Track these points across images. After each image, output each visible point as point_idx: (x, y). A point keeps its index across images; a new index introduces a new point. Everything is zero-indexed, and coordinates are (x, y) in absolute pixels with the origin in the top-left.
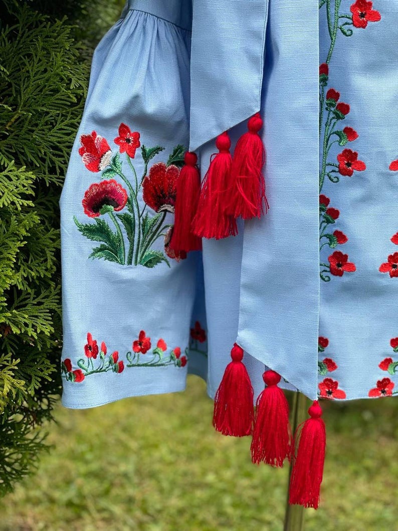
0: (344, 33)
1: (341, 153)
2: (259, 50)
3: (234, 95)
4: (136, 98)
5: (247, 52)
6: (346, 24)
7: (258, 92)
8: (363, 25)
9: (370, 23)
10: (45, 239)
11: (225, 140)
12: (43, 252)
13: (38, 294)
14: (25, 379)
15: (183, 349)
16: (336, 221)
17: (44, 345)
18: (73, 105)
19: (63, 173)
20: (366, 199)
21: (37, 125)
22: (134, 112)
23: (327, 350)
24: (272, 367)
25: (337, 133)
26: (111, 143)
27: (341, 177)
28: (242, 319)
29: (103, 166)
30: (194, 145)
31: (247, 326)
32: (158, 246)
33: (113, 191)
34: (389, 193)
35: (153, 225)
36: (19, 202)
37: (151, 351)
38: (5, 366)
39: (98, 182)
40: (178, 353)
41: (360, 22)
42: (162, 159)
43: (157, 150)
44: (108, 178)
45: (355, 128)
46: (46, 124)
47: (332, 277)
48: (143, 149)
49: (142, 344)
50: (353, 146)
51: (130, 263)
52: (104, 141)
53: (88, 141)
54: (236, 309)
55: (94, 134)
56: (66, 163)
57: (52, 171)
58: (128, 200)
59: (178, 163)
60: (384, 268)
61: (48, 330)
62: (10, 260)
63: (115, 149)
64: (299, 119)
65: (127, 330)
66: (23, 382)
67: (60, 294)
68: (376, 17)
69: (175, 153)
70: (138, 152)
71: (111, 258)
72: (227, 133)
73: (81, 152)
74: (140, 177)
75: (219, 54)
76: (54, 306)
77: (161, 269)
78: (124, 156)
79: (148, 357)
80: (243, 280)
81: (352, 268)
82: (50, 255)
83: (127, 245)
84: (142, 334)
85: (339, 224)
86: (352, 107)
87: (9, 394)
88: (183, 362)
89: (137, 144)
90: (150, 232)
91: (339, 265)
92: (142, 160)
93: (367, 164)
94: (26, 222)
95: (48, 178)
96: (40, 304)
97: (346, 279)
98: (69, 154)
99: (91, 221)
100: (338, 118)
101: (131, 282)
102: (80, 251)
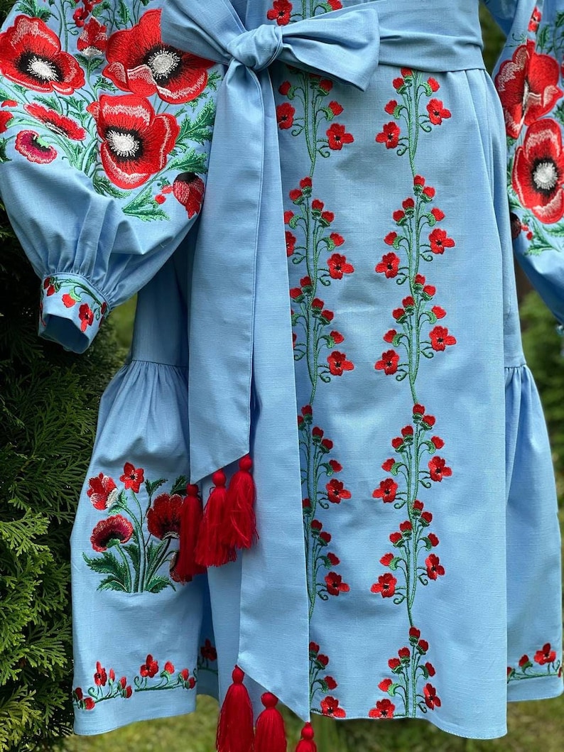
0: (324, 380)
1: (329, 482)
2: (246, 401)
3: (227, 438)
4: (139, 441)
5: (237, 402)
6: (325, 372)
7: (246, 437)
8: (339, 373)
9: (344, 372)
10: (58, 574)
11: (221, 476)
12: (56, 585)
13: (50, 626)
14: (40, 709)
15: (191, 671)
16: (328, 544)
17: (57, 675)
18: (83, 447)
19: (74, 509)
20: (355, 524)
21: (50, 468)
22: (138, 452)
23: (328, 668)
24: (269, 688)
25: (324, 465)
26: (117, 481)
27: (331, 504)
28: (242, 641)
29: (109, 504)
30: (195, 478)
31: (246, 648)
32: (164, 571)
33: (120, 526)
34: (374, 518)
35: (157, 552)
36: (36, 547)
37: (158, 674)
38: (22, 698)
39: (105, 518)
40: (185, 674)
41: (335, 370)
42: (165, 489)
43: (159, 483)
44: (114, 514)
45: (340, 461)
46: (58, 466)
47: (330, 596)
48: (147, 483)
49: (149, 668)
50: (339, 477)
51: (136, 590)
52: (111, 480)
53: (96, 483)
54: (237, 630)
55: (101, 476)
56: (77, 500)
57: (63, 508)
58: (133, 532)
59: (180, 492)
60: (375, 588)
61: (61, 661)
62: (26, 598)
63: (120, 487)
64: (282, 462)
65: (134, 655)
66: (40, 712)
67: (71, 626)
68: (350, 366)
69: (177, 482)
70: (143, 486)
71: (118, 588)
72: (222, 470)
73: (90, 493)
74: (144, 509)
75: (212, 402)
76: (66, 638)
77: (166, 594)
78: (129, 492)
79: (156, 680)
80: (242, 604)
81: (345, 587)
82: (62, 589)
83: (133, 574)
84: (149, 658)
85: (332, 547)
86: (335, 443)
87: (27, 724)
88: (192, 684)
89: (141, 479)
90: (155, 558)
91: (335, 585)
92: (146, 493)
93: (352, 492)
94: (41, 562)
95: (60, 516)
96: (53, 636)
97: (341, 598)
98: (79, 493)
99: (99, 555)
100: (324, 452)
101: (138, 609)
102: (89, 584)
